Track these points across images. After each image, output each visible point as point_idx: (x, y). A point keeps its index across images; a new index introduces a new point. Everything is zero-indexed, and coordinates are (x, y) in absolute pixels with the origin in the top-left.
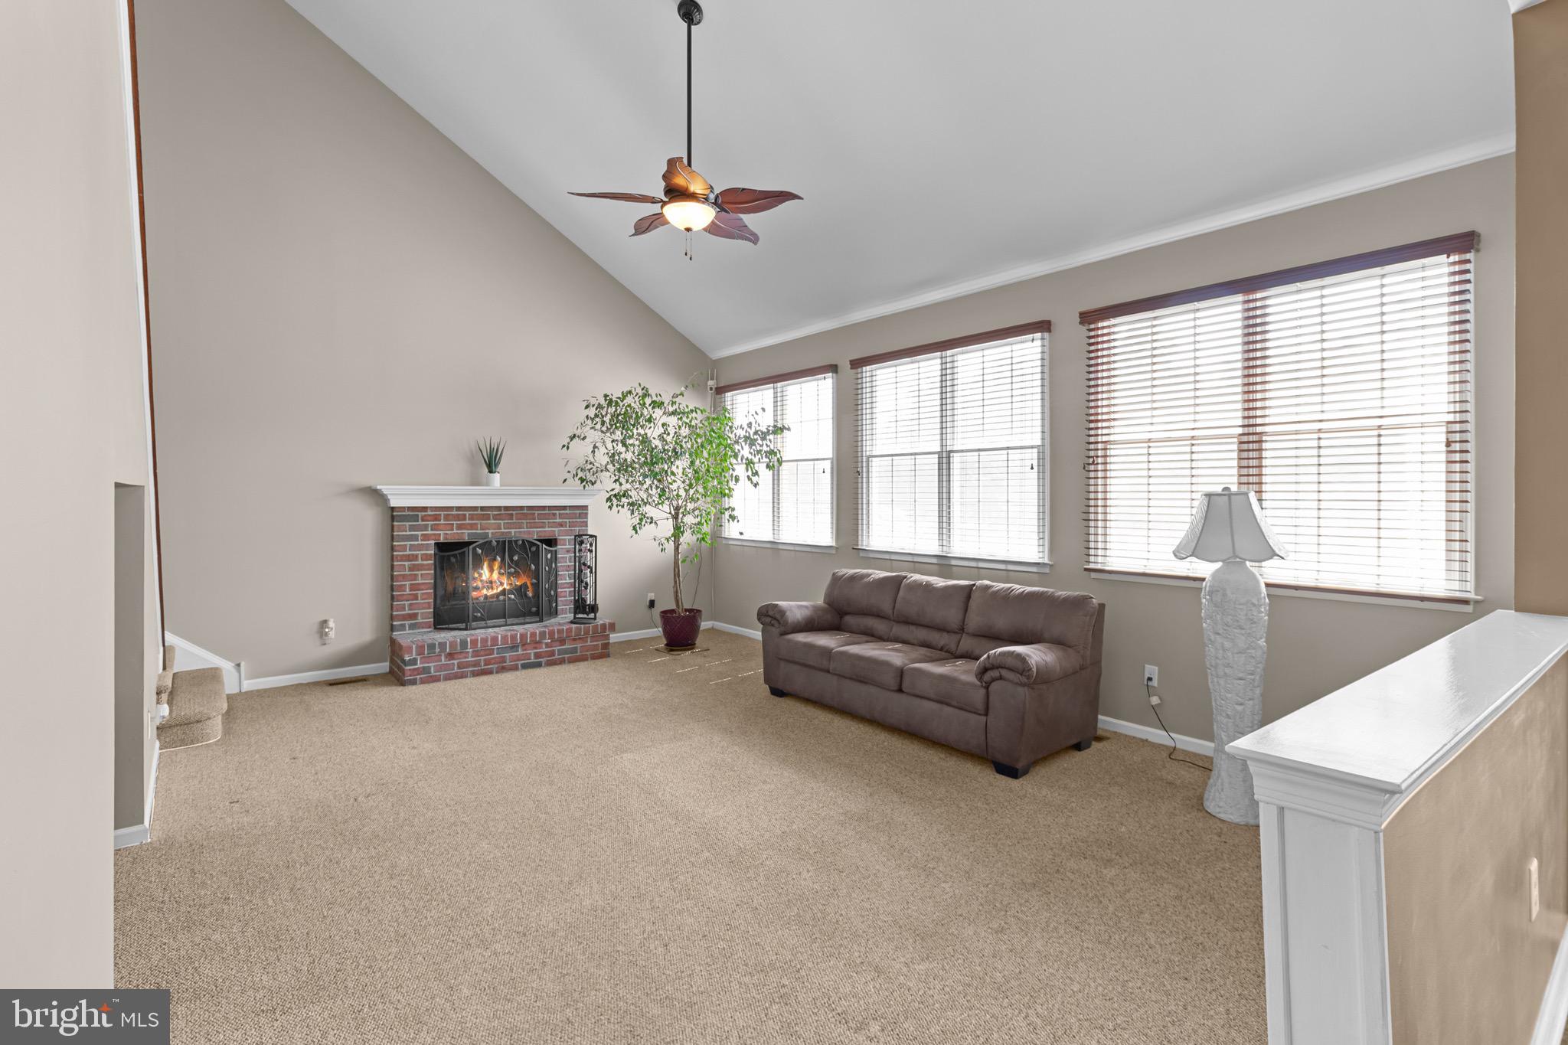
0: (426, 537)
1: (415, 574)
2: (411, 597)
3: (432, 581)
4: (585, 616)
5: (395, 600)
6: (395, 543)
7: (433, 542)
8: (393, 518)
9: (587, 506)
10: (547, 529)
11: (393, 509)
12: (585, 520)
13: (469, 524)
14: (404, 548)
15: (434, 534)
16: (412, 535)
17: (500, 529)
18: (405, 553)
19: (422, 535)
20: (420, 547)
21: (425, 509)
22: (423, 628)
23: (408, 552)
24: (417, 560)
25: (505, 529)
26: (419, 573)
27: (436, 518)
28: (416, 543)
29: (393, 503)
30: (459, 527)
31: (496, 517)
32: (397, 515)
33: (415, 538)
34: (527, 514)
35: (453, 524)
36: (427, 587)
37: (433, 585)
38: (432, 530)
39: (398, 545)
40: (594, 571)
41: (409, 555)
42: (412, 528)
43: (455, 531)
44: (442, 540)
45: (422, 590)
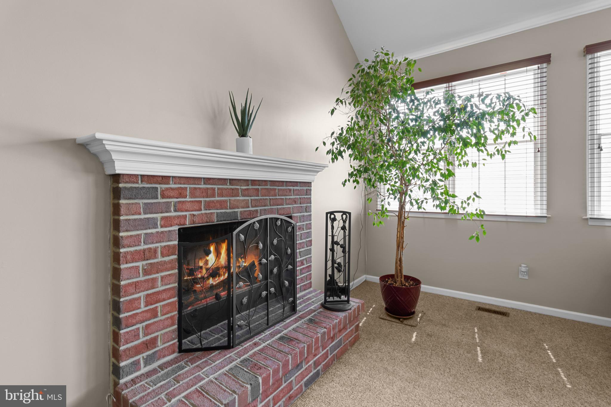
0: (167, 221)
1: (153, 279)
2: (149, 315)
3: (176, 285)
4: (336, 299)
5: (123, 325)
6: (121, 234)
7: (176, 228)
8: (117, 193)
9: (311, 183)
10: (285, 206)
11: (116, 178)
12: (310, 196)
13: (217, 201)
14: (136, 240)
15: (179, 217)
16: (148, 219)
17: (249, 207)
18: (138, 248)
19: (163, 218)
20: (160, 237)
21: (165, 179)
22: (164, 356)
23: (143, 247)
24: (155, 257)
25: (252, 207)
26: (159, 275)
27: (181, 193)
28: (154, 231)
29: (120, 168)
30: (208, 206)
31: (245, 193)
32: (125, 188)
33: (152, 223)
34: (271, 189)
35: (201, 201)
36: (169, 295)
37: (176, 291)
38: (175, 211)
39: (128, 237)
40: (347, 250)
41: (144, 250)
42: (148, 209)
43: (203, 212)
44: (188, 224)
45: (164, 300)
